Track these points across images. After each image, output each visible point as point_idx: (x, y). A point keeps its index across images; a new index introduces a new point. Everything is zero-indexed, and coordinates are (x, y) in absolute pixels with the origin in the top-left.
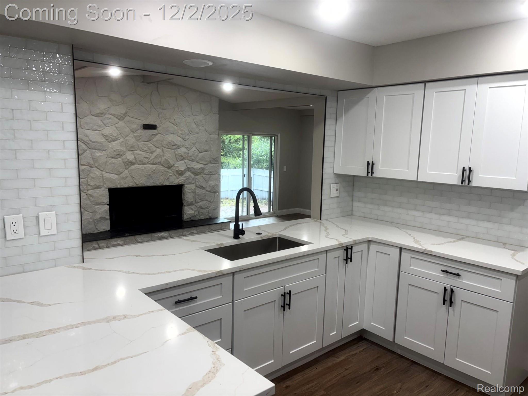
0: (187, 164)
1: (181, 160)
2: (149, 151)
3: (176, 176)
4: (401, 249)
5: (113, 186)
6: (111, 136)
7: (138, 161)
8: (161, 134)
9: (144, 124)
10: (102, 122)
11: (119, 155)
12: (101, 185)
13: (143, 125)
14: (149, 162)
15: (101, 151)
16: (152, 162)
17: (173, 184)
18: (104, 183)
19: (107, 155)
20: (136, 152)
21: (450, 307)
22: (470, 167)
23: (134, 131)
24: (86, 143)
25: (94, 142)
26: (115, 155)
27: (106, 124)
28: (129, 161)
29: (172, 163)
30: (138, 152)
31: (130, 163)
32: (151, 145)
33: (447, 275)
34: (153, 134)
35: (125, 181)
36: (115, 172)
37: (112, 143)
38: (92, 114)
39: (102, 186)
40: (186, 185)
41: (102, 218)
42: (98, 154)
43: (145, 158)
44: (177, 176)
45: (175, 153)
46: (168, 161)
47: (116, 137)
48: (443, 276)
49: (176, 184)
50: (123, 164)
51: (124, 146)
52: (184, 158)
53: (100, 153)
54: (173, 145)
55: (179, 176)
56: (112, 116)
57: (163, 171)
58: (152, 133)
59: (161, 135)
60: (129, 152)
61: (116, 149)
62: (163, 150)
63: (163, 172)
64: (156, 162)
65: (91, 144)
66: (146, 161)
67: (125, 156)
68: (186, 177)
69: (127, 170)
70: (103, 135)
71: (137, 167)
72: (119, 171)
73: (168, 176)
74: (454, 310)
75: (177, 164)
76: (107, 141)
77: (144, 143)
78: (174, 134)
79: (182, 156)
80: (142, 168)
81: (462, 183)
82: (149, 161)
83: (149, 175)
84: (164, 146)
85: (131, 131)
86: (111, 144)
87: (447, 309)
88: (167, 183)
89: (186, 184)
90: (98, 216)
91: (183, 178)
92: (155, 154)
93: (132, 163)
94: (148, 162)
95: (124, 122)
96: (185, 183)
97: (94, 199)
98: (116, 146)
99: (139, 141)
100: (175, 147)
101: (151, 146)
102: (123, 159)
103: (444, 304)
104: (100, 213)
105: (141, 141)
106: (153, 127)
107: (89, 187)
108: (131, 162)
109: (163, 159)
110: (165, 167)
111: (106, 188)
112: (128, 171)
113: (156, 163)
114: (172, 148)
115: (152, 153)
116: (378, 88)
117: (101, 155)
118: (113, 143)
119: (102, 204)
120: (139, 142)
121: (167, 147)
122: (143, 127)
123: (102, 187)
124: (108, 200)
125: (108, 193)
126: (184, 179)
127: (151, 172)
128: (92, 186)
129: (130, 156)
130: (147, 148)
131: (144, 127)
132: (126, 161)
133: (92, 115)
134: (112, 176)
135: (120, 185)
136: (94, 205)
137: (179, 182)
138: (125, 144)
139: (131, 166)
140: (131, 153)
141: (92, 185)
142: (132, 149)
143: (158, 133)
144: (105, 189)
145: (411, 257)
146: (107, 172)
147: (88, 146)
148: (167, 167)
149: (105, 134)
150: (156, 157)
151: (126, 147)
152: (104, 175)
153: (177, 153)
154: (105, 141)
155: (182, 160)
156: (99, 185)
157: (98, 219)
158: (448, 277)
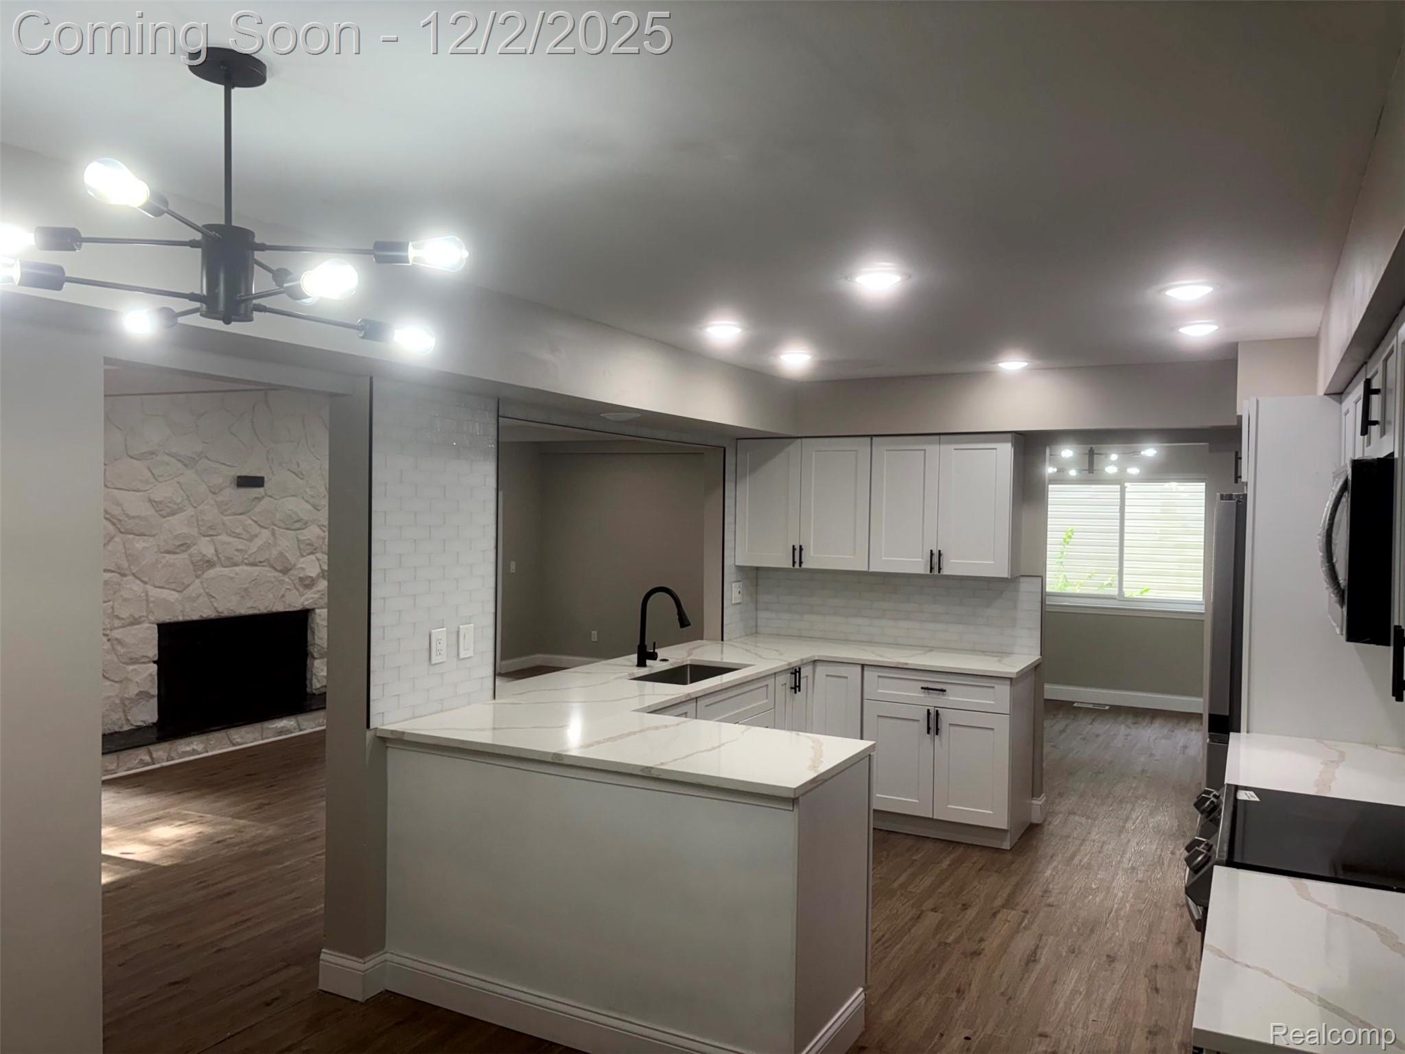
0: (321, 562)
1: (309, 554)
2: (246, 536)
3: (298, 590)
4: (863, 666)
5: (167, 618)
6: (170, 502)
7: (223, 558)
8: (270, 496)
9: (239, 474)
10: (151, 472)
11: (185, 546)
12: (143, 616)
13: (236, 478)
14: (246, 561)
15: (146, 537)
16: (251, 560)
17: (291, 609)
18: (150, 612)
19: (159, 546)
20: (219, 537)
21: (936, 736)
22: (939, 549)
23: (217, 491)
24: (115, 521)
25: (134, 518)
26: (175, 545)
27: (159, 476)
28: (206, 558)
29: (292, 559)
30: (224, 538)
31: (207, 564)
32: (250, 522)
33: (929, 693)
34: (256, 498)
35: (195, 605)
36: (173, 584)
37: (169, 518)
38: (130, 454)
39: (144, 619)
40: (317, 611)
41: (143, 695)
42: (139, 544)
43: (237, 550)
44: (301, 590)
45: (297, 538)
46: (285, 556)
47: (178, 504)
48: (923, 695)
49: (299, 609)
50: (191, 567)
51: (196, 524)
52: (315, 549)
53: (143, 541)
54: (296, 519)
55: (304, 589)
56: (173, 459)
57: (273, 580)
58: (255, 496)
59: (272, 499)
60: (203, 538)
61: (179, 533)
62: (273, 533)
63: (272, 583)
64: (261, 560)
65: (126, 521)
66: (238, 558)
67: (195, 547)
68: (319, 591)
69: (199, 580)
70: (150, 501)
71: (220, 572)
72: (183, 584)
73: (284, 589)
74: (940, 740)
75: (301, 564)
76: (159, 514)
77: (236, 516)
78: (296, 496)
79: (311, 545)
80: (231, 575)
81: (931, 572)
82: (246, 556)
83: (246, 590)
84: (277, 523)
85: (210, 491)
86: (168, 520)
87: (931, 739)
88: (280, 607)
89: (319, 608)
90: (133, 691)
91: (315, 594)
92: (258, 542)
93: (210, 564)
94: (243, 561)
95: (197, 470)
96: (316, 604)
97: (125, 650)
98: (178, 525)
99: (226, 513)
100: (297, 525)
101: (250, 525)
102: (190, 555)
103: (928, 733)
104: (139, 681)
105: (229, 512)
106: (255, 482)
107: (117, 623)
108: (208, 561)
109: (275, 552)
110: (277, 571)
111: (153, 623)
112: (201, 583)
113: (261, 562)
114: (292, 528)
115: (252, 538)
116: (803, 440)
117: (145, 547)
118: (173, 520)
119: (143, 660)
120: (227, 515)
121: (282, 525)
122: (236, 482)
123: (144, 621)
124: (156, 651)
125: (157, 635)
126: (314, 596)
127: (250, 583)
128: (123, 619)
129: (206, 548)
130: (241, 527)
131: (238, 482)
132: (199, 559)
133: (128, 455)
134: (165, 594)
135: (183, 616)
136: (125, 663)
137: (306, 603)
138: (198, 520)
139: (206, 570)
140: (209, 541)
141: (124, 616)
142: (209, 532)
143: (266, 495)
144: (151, 625)
145: (879, 676)
146: (157, 585)
147: (119, 526)
148: (280, 571)
149: (157, 500)
150: (260, 549)
151: (199, 529)
152: (150, 594)
153: (301, 538)
154: (156, 514)
155: (312, 553)
156: (140, 617)
157: (134, 696)
158: (931, 696)
